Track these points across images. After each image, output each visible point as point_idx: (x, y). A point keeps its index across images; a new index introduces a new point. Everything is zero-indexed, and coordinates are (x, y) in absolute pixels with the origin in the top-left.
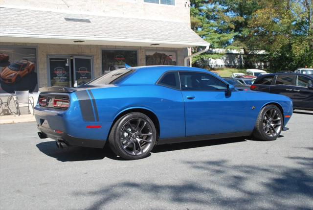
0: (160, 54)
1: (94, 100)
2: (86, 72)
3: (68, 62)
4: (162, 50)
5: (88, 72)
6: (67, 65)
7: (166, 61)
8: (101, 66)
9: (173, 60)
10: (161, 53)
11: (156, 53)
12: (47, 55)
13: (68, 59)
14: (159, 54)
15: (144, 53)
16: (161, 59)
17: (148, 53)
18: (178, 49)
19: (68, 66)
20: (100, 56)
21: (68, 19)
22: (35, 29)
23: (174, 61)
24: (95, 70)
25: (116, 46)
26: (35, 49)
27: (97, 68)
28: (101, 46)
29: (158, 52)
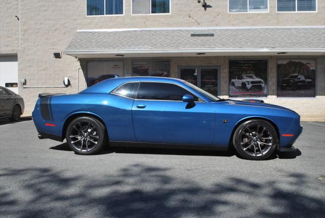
0: (295, 62)
1: (50, 104)
2: (213, 81)
3: (196, 72)
4: (297, 59)
5: (214, 81)
6: (195, 74)
7: (302, 70)
8: (227, 74)
9: (311, 68)
10: (297, 61)
11: (291, 61)
12: (179, 66)
13: (196, 70)
14: (293, 62)
15: (275, 61)
16: (296, 68)
17: (280, 62)
18: (317, 56)
19: (197, 76)
20: (227, 66)
21: (193, 35)
22: (165, 45)
23: (313, 70)
24: (222, 79)
25: (243, 56)
26: (169, 61)
27: (223, 77)
28: (228, 56)
29: (292, 61)
